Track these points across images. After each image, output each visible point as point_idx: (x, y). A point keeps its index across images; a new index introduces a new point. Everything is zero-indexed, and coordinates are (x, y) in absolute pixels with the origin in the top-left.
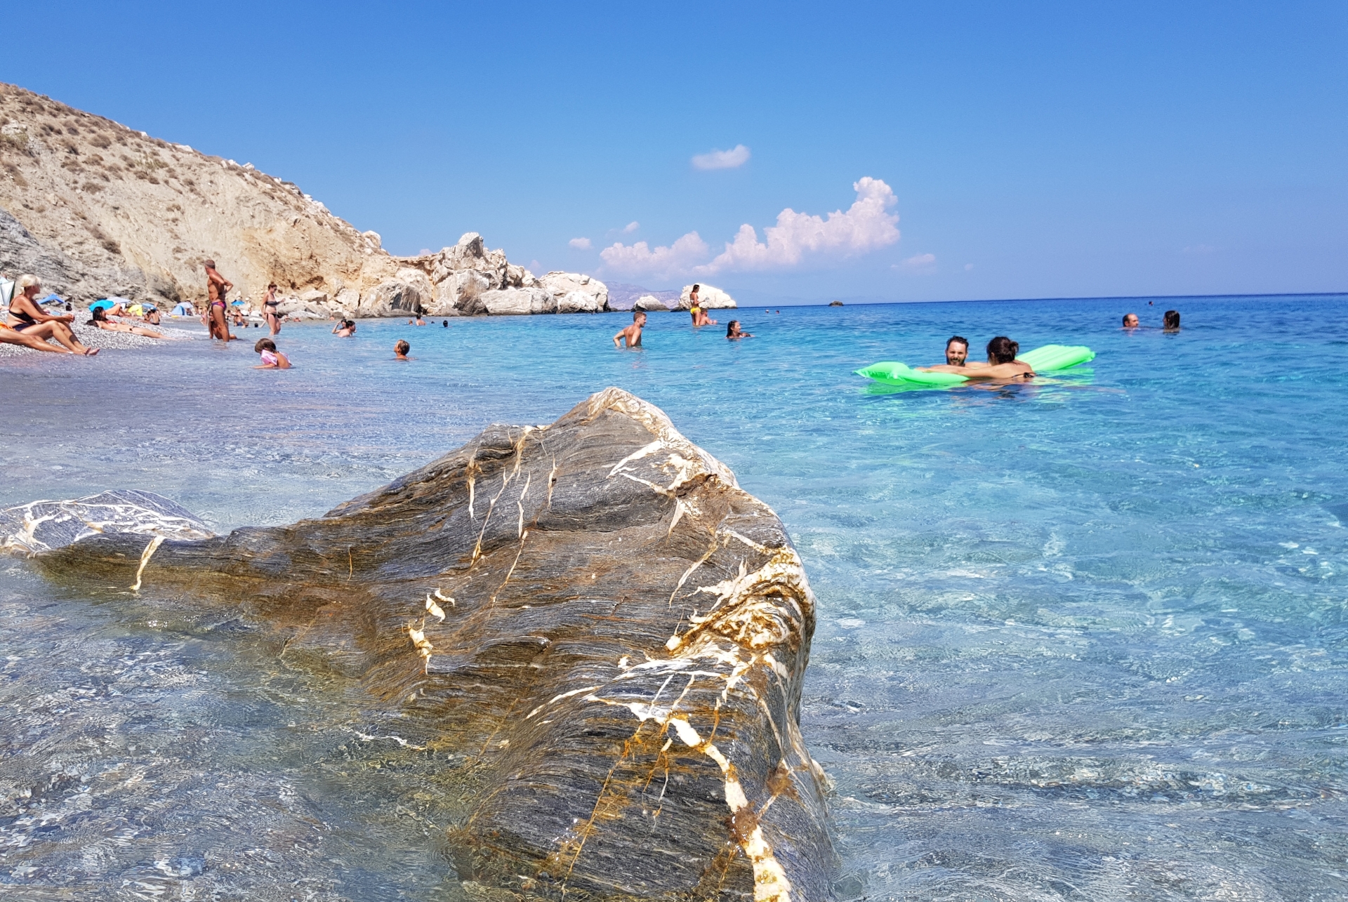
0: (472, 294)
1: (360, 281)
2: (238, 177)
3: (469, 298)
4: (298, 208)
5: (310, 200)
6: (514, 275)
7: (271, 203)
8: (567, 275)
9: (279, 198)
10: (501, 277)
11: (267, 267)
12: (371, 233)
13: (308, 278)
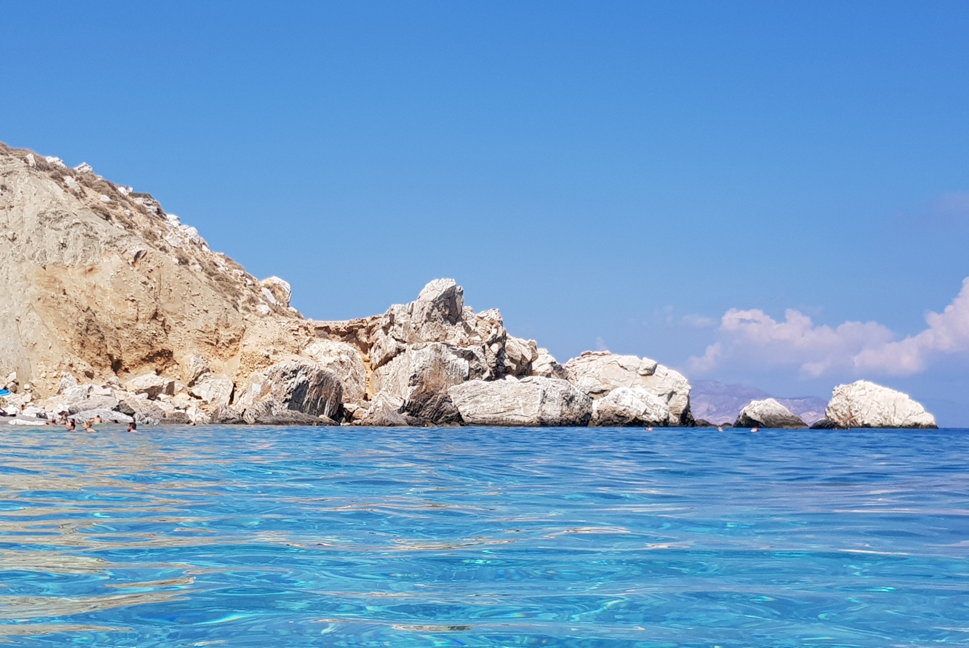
0: (437, 387)
1: (236, 362)
2: (52, 182)
3: (432, 394)
4: (150, 236)
5: (176, 223)
6: (517, 355)
7: (100, 225)
8: (615, 357)
9: (119, 218)
10: (491, 358)
11: (72, 332)
12: (275, 280)
13: (145, 352)
